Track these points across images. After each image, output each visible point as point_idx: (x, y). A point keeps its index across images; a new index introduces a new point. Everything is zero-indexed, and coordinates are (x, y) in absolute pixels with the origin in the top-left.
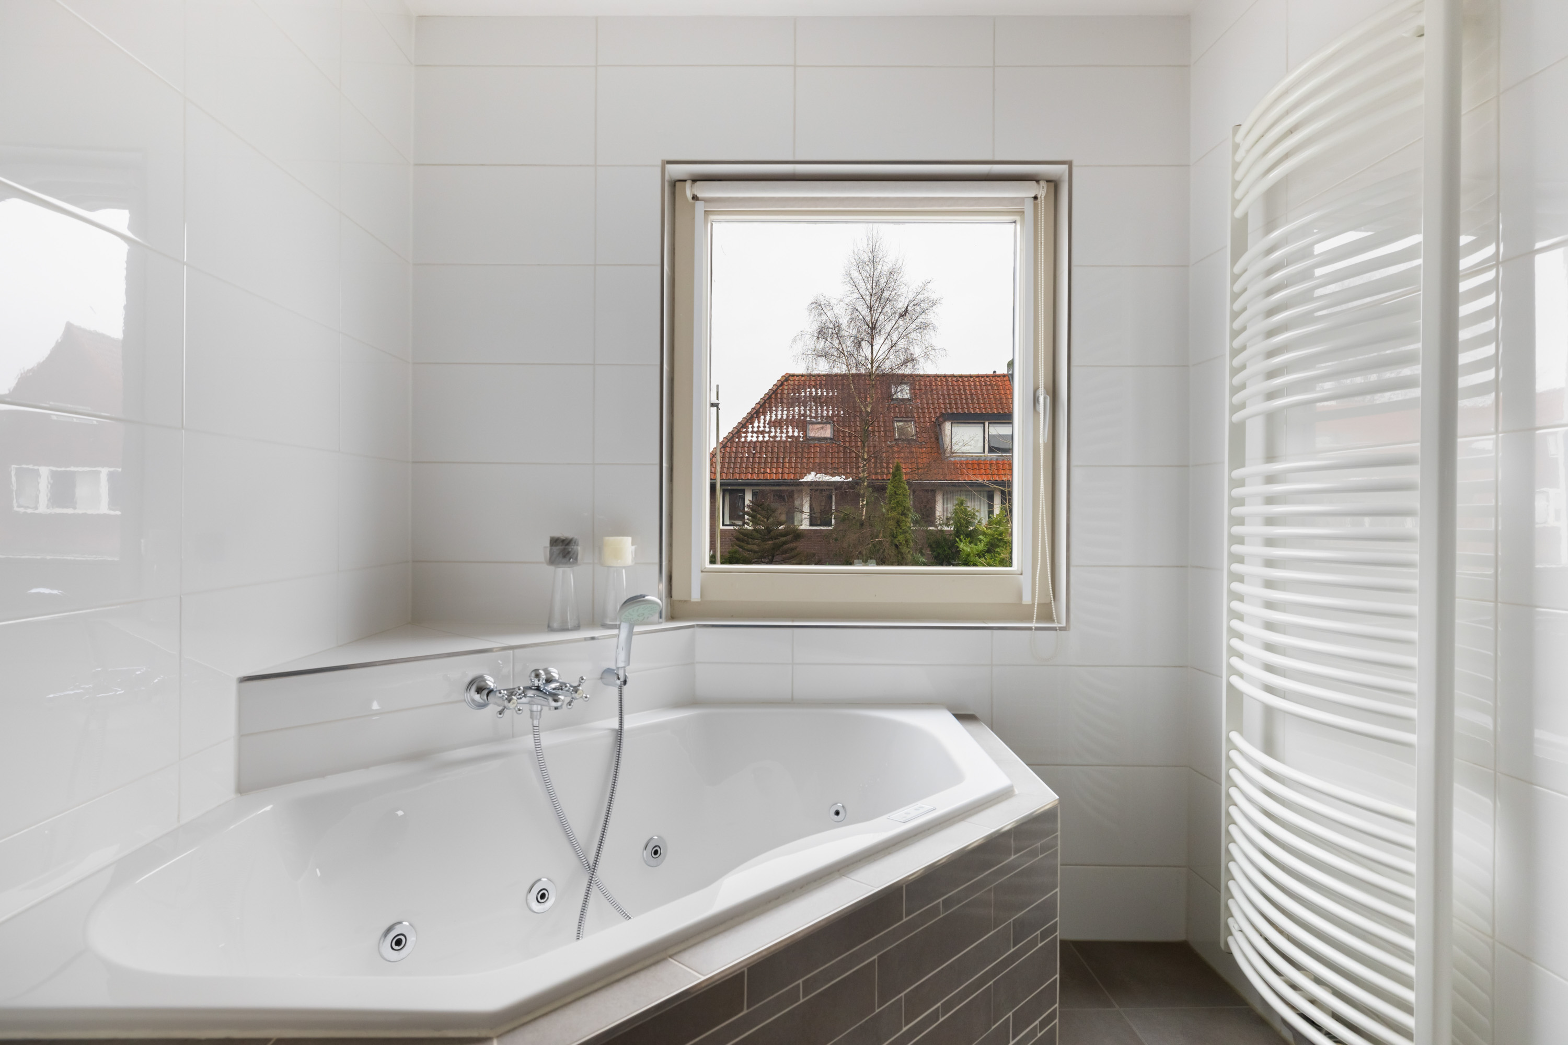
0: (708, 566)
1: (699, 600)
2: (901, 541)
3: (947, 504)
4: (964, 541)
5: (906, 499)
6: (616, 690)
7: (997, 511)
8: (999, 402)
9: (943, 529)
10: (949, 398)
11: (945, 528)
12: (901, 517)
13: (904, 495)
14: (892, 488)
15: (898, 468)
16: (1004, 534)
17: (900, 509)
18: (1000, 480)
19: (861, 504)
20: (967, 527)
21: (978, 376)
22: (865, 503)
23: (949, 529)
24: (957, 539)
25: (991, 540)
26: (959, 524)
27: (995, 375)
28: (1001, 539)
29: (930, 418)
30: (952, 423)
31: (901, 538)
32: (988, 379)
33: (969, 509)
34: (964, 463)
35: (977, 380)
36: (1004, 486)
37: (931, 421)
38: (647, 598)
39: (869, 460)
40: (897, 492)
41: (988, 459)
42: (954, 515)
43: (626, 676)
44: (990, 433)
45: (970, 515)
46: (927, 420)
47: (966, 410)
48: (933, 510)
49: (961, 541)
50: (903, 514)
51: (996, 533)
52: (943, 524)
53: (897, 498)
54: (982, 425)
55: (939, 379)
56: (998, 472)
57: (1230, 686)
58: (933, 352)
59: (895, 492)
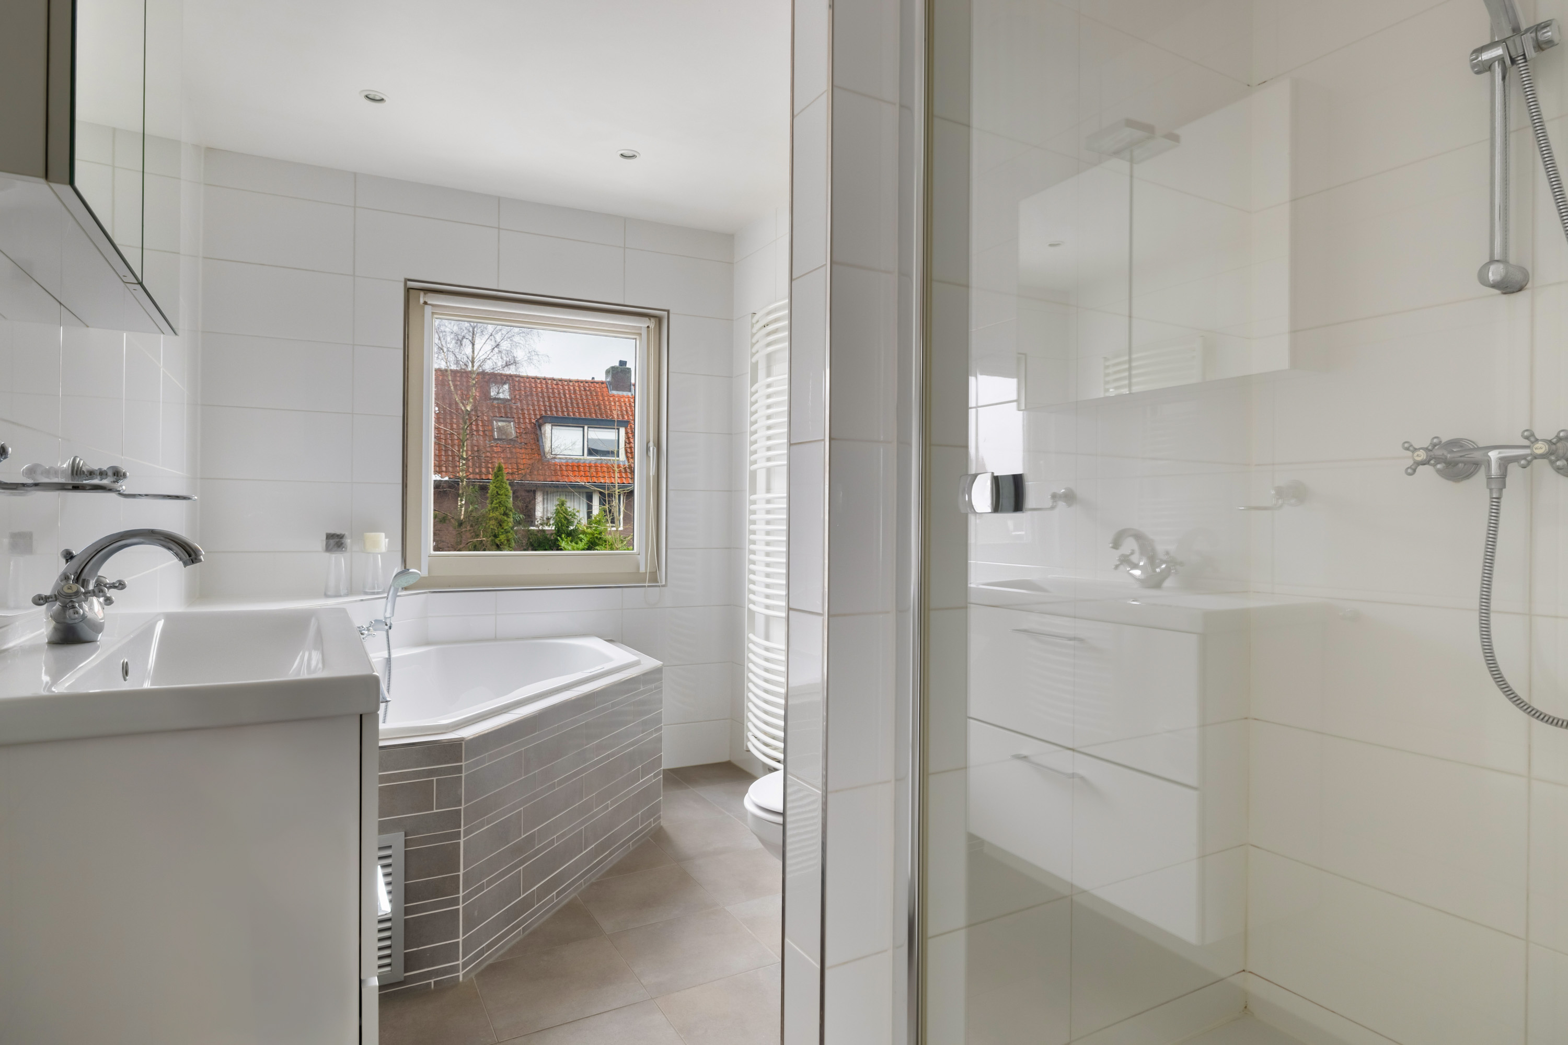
0: (433, 552)
1: (427, 576)
2: (503, 541)
3: (547, 504)
4: (565, 540)
5: (508, 500)
6: (384, 633)
7: (596, 510)
8: (598, 408)
9: (544, 528)
10: (549, 400)
11: (546, 528)
12: (503, 517)
13: (506, 495)
14: (494, 488)
15: (500, 469)
16: (603, 534)
17: (502, 510)
18: (599, 482)
19: (459, 504)
20: (568, 527)
21: (578, 381)
22: (463, 502)
23: (550, 529)
24: (558, 538)
25: (591, 538)
26: (560, 524)
27: (593, 382)
28: (600, 538)
29: (530, 419)
30: (552, 425)
31: (502, 537)
32: (587, 385)
33: (569, 510)
34: (564, 464)
35: (577, 384)
36: (604, 489)
37: (531, 423)
38: (410, 571)
39: (466, 459)
40: (499, 493)
41: (587, 462)
42: (554, 515)
43: (391, 624)
44: (589, 437)
45: (570, 515)
46: (527, 421)
47: (566, 414)
48: (534, 510)
49: (563, 540)
50: (505, 514)
51: (596, 532)
52: (545, 524)
53: (499, 498)
54: (582, 429)
55: (539, 381)
56: (597, 474)
57: (749, 609)
58: (535, 358)
59: (497, 492)
